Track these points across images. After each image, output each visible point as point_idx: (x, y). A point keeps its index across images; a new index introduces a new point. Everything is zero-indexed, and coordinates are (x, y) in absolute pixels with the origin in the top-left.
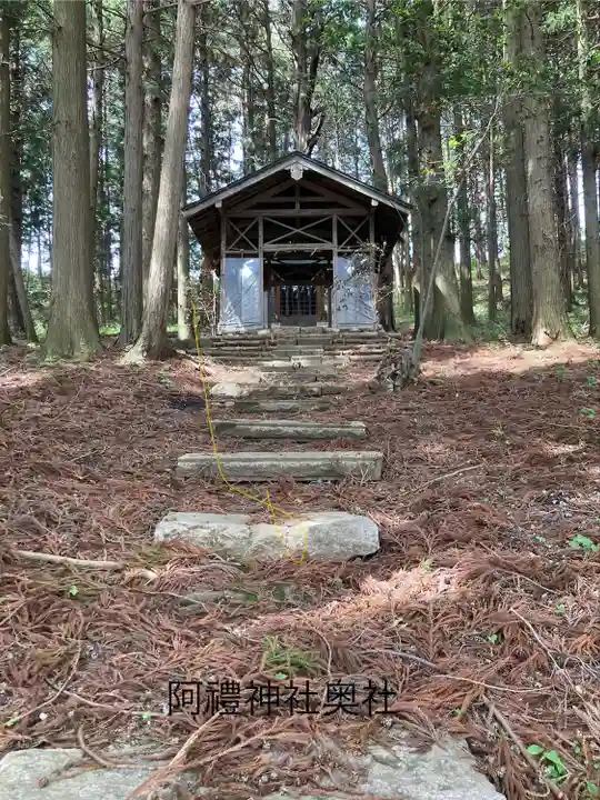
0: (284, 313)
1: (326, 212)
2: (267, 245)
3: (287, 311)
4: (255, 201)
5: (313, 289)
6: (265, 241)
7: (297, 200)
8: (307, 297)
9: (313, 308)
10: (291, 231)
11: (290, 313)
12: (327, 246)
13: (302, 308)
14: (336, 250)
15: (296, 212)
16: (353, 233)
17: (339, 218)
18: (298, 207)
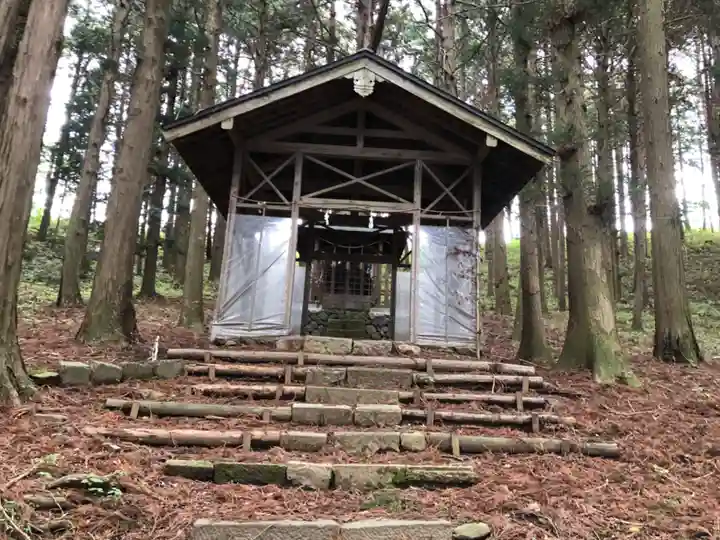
0: (328, 291)
1: (405, 155)
2: (306, 198)
3: (332, 288)
6: (303, 193)
7: (360, 132)
9: (366, 287)
10: (348, 180)
11: (336, 292)
12: (404, 207)
13: (351, 286)
14: (418, 216)
15: (358, 151)
16: (447, 190)
17: (425, 166)
18: (360, 144)
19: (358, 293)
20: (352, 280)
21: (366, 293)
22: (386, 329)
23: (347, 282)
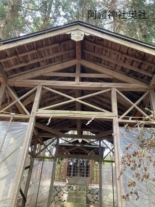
0: (70, 175)
1: (105, 85)
2: (41, 111)
3: (72, 174)
4: (37, 74)
5: (88, 162)
6: (40, 106)
7: (78, 75)
8: (84, 167)
9: (87, 173)
10: (69, 99)
11: (74, 175)
12: (105, 115)
13: (80, 172)
14: (116, 121)
15: (77, 84)
16: (135, 105)
17: (118, 91)
18: (77, 80)
19: (83, 176)
20: (81, 170)
21: (87, 176)
22: (97, 196)
23: (79, 171)
